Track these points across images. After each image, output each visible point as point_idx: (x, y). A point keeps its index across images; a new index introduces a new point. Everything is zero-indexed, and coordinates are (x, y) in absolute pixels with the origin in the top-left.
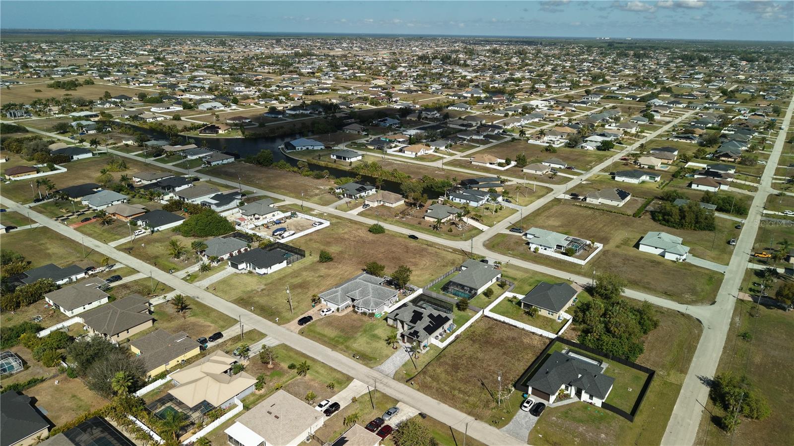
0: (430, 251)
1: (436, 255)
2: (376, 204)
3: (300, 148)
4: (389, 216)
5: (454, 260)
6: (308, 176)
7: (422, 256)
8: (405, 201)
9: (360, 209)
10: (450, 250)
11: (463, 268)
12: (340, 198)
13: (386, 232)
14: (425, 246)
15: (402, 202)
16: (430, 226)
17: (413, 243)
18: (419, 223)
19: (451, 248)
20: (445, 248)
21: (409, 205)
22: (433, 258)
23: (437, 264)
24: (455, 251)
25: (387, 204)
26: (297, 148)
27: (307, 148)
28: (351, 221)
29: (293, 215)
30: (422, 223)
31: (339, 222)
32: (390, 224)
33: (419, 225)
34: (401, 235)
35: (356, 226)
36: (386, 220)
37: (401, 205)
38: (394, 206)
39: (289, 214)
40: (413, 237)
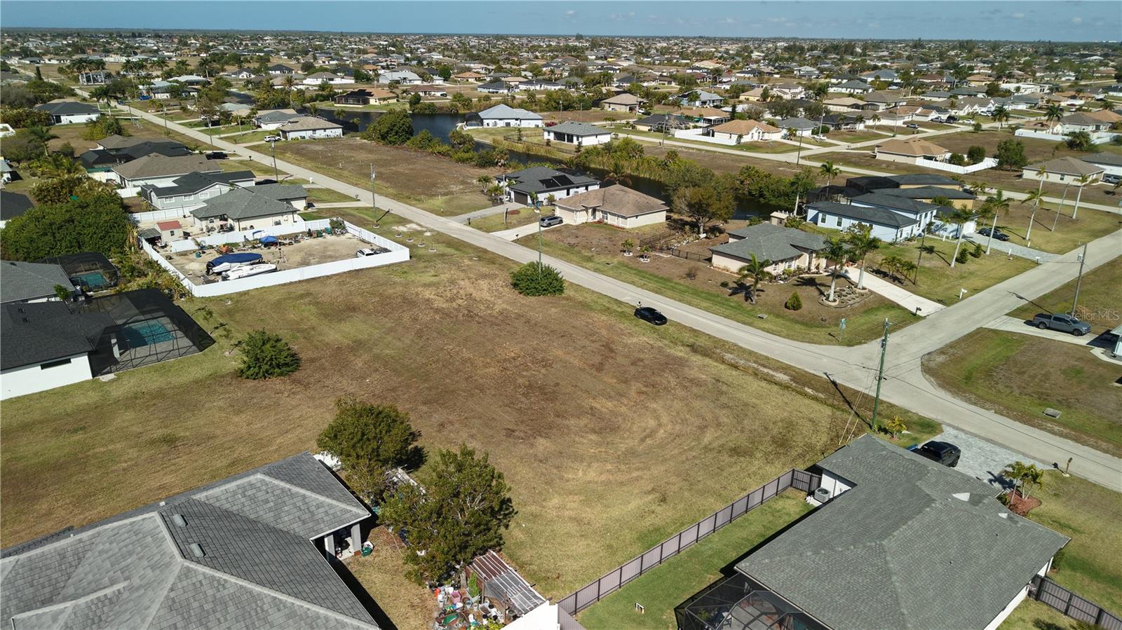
0: (694, 373)
1: (718, 390)
2: (582, 218)
3: (491, 122)
4: (605, 250)
5: (790, 425)
6: (463, 161)
7: (654, 390)
8: (668, 218)
9: (534, 228)
10: (781, 377)
11: (827, 482)
12: (497, 202)
13: (568, 292)
14: (680, 352)
15: (660, 218)
16: (724, 285)
17: (642, 336)
18: (691, 275)
19: (785, 369)
20: (759, 367)
21: (676, 225)
22: (697, 404)
23: (708, 437)
24: (801, 381)
25: (611, 220)
26: (486, 122)
27: (508, 124)
28: (483, 255)
29: (337, 228)
30: (700, 276)
31: (443, 255)
32: (596, 270)
33: (688, 282)
34: (612, 307)
35: (485, 270)
36: (589, 259)
37: (653, 227)
38: (631, 224)
39: (324, 224)
40: (651, 316)
